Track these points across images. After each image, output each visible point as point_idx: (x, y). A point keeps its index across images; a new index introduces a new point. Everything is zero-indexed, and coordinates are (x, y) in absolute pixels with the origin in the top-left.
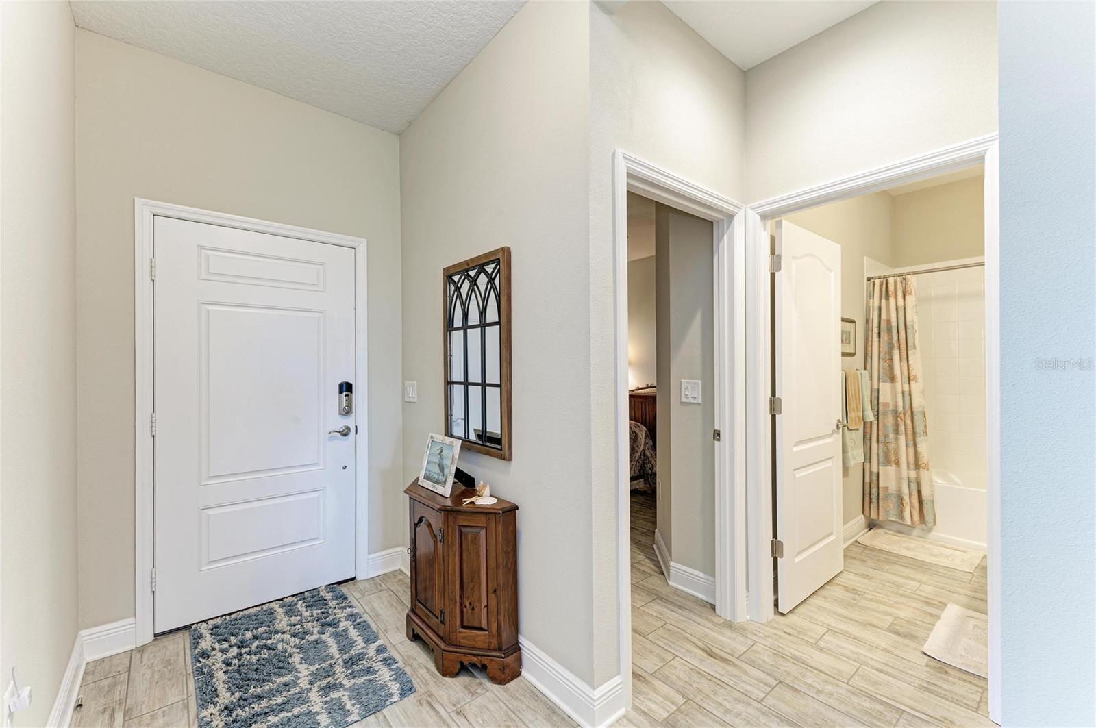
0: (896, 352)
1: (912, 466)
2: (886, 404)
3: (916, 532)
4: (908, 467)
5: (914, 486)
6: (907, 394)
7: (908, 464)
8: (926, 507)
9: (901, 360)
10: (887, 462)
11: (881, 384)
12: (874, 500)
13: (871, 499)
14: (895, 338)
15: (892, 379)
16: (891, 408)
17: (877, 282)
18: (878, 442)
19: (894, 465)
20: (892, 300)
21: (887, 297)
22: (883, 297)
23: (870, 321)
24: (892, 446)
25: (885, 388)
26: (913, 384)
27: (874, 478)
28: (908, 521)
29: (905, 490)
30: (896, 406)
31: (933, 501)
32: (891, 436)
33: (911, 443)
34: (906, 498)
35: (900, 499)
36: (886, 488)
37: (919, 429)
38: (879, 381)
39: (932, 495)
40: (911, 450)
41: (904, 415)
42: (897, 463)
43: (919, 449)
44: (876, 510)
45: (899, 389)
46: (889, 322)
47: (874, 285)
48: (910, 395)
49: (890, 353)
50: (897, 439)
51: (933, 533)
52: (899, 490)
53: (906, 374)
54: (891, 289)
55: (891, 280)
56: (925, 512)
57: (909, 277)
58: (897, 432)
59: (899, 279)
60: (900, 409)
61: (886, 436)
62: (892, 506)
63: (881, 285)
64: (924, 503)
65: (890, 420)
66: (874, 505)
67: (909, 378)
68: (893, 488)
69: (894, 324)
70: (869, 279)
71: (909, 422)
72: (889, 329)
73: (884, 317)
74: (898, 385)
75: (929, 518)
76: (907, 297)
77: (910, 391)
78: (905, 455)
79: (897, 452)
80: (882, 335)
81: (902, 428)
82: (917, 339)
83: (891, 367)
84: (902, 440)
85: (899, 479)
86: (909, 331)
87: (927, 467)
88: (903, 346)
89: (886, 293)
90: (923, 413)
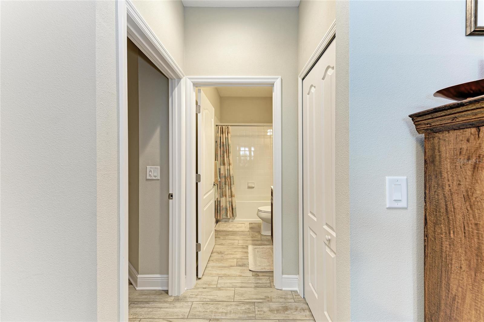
0: (225, 154)
1: (230, 196)
2: (222, 174)
3: (231, 220)
4: (229, 197)
5: (230, 203)
7: (229, 196)
8: (234, 210)
9: (227, 157)
10: (223, 196)
11: (221, 166)
12: (219, 212)
13: (217, 211)
14: (225, 149)
15: (224, 164)
16: (224, 175)
17: (220, 127)
18: (220, 189)
21: (223, 134)
22: (221, 133)
23: (217, 142)
24: (224, 190)
25: (222, 167)
26: (230, 166)
27: (219, 203)
28: (229, 217)
29: (228, 206)
30: (225, 174)
31: (236, 208)
32: (224, 186)
33: (230, 188)
34: (228, 208)
35: (227, 209)
36: (222, 206)
37: (232, 183)
38: (220, 165)
39: (236, 206)
40: (230, 190)
41: (228, 178)
42: (226, 196)
43: (232, 190)
44: (219, 215)
45: (226, 168)
46: (223, 143)
47: (218, 128)
48: (229, 170)
49: (223, 154)
50: (225, 187)
51: (235, 219)
52: (226, 206)
53: (228, 163)
54: (224, 130)
55: (224, 127)
56: (234, 212)
57: (229, 127)
58: (225, 184)
59: (226, 127)
60: (227, 176)
61: (222, 186)
62: (224, 212)
64: (233, 209)
65: (223, 180)
66: (219, 214)
67: (229, 164)
68: (224, 206)
69: (225, 144)
70: (217, 126)
71: (229, 180)
72: (223, 145)
73: (222, 141)
74: (226, 166)
75: (234, 215)
76: (229, 134)
77: (229, 169)
78: (228, 192)
79: (225, 192)
80: (221, 147)
81: (227, 183)
82: (231, 150)
83: (224, 160)
84: (227, 186)
85: (226, 202)
86: (229, 147)
87: (234, 196)
88: (227, 152)
89: (222, 132)
90: (233, 176)
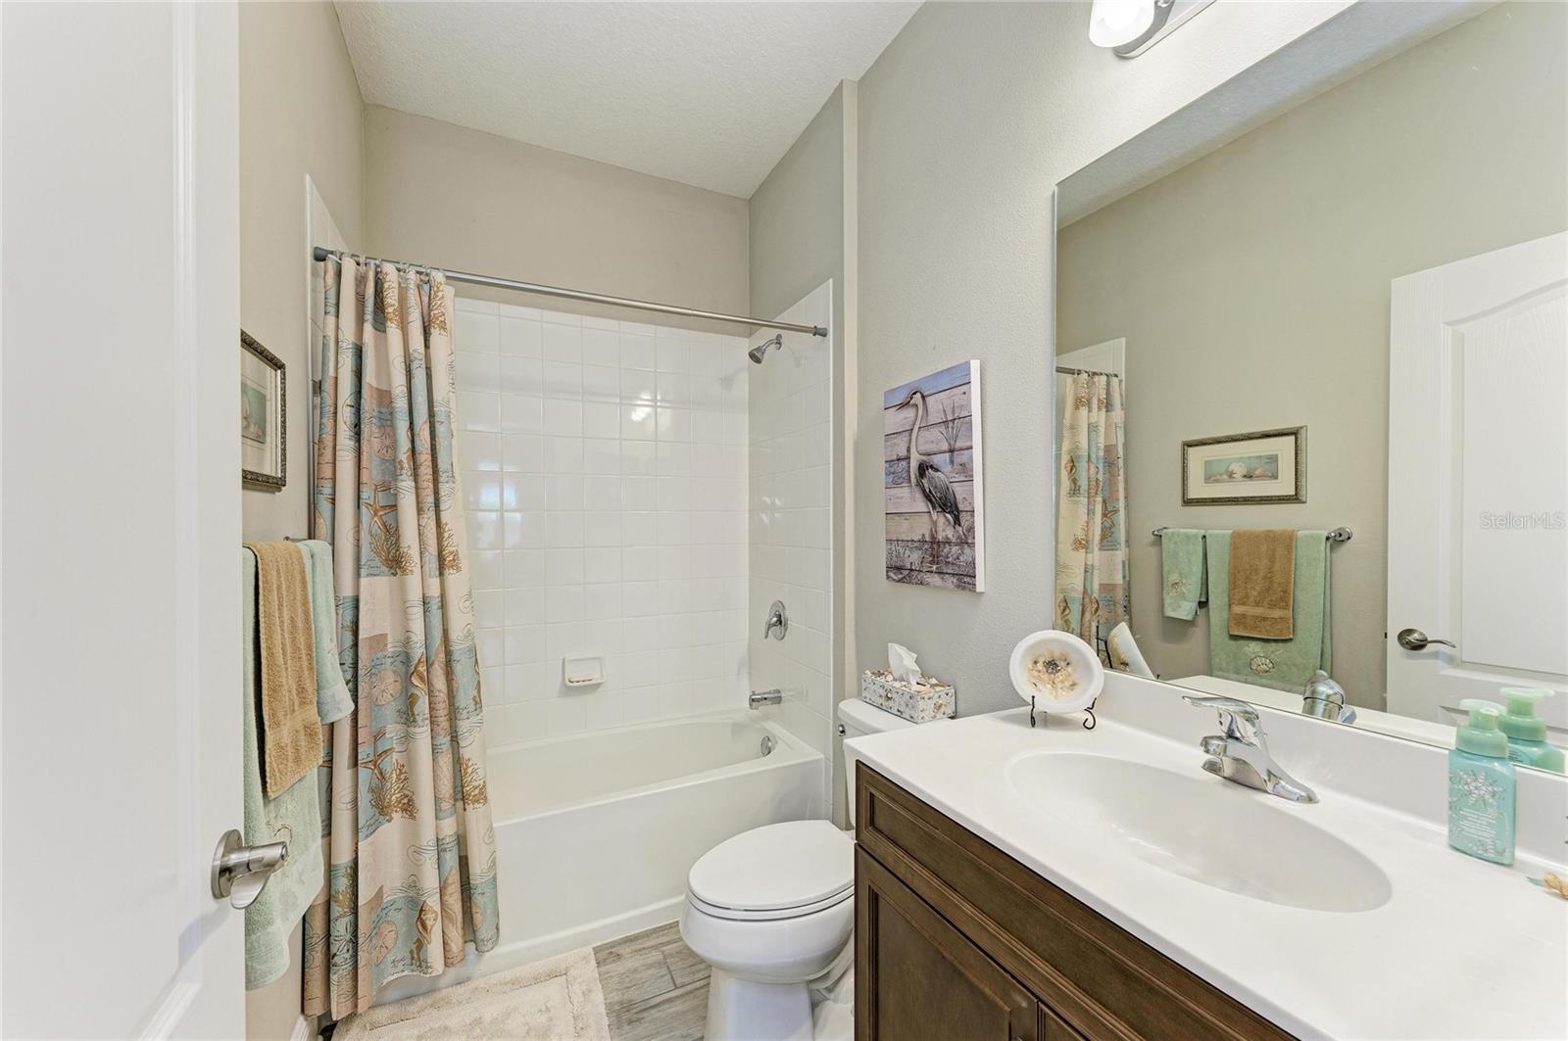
0: (406, 484)
1: (447, 804)
2: (379, 640)
4: (437, 809)
5: (451, 859)
6: (435, 605)
7: (437, 799)
8: (479, 900)
9: (420, 511)
10: (380, 813)
11: (363, 581)
12: (342, 957)
13: (329, 957)
14: (404, 444)
15: (395, 563)
16: (390, 649)
17: (350, 268)
18: (353, 761)
19: (397, 816)
20: (393, 331)
22: (369, 317)
23: (328, 387)
24: (389, 764)
25: (376, 589)
26: (451, 576)
27: (342, 883)
28: (438, 966)
29: (430, 881)
30: (407, 642)
31: (494, 877)
32: (393, 730)
33: (444, 740)
34: (433, 902)
35: (417, 907)
36: (377, 897)
37: (464, 699)
38: (358, 574)
39: (494, 864)
40: (445, 759)
41: (429, 665)
42: (409, 807)
43: (466, 753)
44: (347, 985)
45: (415, 595)
46: (385, 397)
47: (339, 274)
48: (444, 608)
49: (388, 487)
50: (407, 738)
52: (413, 886)
53: (433, 549)
54: (391, 298)
55: (390, 271)
56: (478, 918)
57: (436, 279)
58: (408, 716)
59: (412, 276)
60: (418, 651)
61: (377, 738)
62: (389, 942)
63: (361, 281)
64: (474, 893)
65: (388, 686)
66: (340, 976)
67: (441, 558)
69: (401, 404)
71: (440, 683)
72: (387, 421)
73: (369, 378)
74: (414, 581)
75: (484, 931)
76: (436, 333)
77: (443, 596)
78: (428, 779)
79: (406, 774)
80: (365, 429)
81: (422, 707)
82: (458, 452)
83: (392, 533)
84: (423, 735)
85: (414, 851)
86: (440, 430)
87: (482, 797)
88: (426, 471)
89: (377, 310)
90: (473, 651)
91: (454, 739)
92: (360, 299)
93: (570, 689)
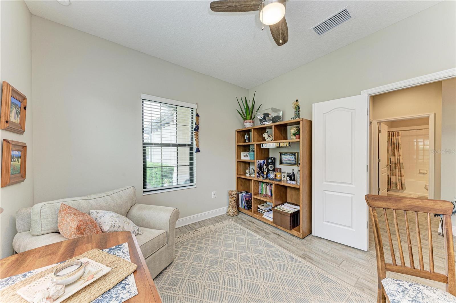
0: (396, 149)
1: (400, 176)
3: (400, 191)
4: (399, 176)
5: (400, 180)
6: (398, 159)
7: (398, 175)
9: (397, 151)
10: (393, 175)
12: (389, 184)
14: (395, 146)
15: (394, 155)
16: (394, 162)
17: (391, 133)
18: (391, 170)
19: (394, 176)
20: (395, 137)
21: (393, 136)
23: (389, 142)
24: (394, 172)
25: (393, 158)
26: (400, 157)
27: (390, 179)
28: (398, 189)
30: (396, 162)
31: (405, 184)
32: (394, 169)
33: (399, 171)
34: (398, 183)
35: (396, 184)
36: (393, 181)
37: (402, 167)
38: (391, 156)
39: (405, 183)
40: (399, 172)
42: (396, 175)
43: (401, 172)
44: (390, 186)
45: (396, 158)
46: (394, 142)
48: (399, 159)
49: (394, 149)
51: (405, 191)
52: (396, 182)
54: (394, 134)
55: (394, 132)
56: (403, 186)
57: (399, 132)
58: (395, 168)
59: (397, 132)
60: (397, 163)
61: (393, 169)
62: (394, 185)
63: (392, 133)
64: (403, 184)
65: (394, 165)
67: (399, 155)
68: (394, 181)
69: (395, 143)
70: (388, 132)
71: (399, 166)
72: (394, 144)
73: (392, 141)
75: (404, 188)
76: (399, 137)
78: (398, 173)
79: (396, 173)
80: (392, 145)
81: (397, 167)
82: (401, 146)
83: (394, 153)
84: (397, 170)
85: (396, 179)
86: (399, 144)
87: (403, 176)
88: (398, 148)
89: (393, 135)
90: (403, 164)
91: (400, 171)
92: (392, 134)
93: (420, 173)
